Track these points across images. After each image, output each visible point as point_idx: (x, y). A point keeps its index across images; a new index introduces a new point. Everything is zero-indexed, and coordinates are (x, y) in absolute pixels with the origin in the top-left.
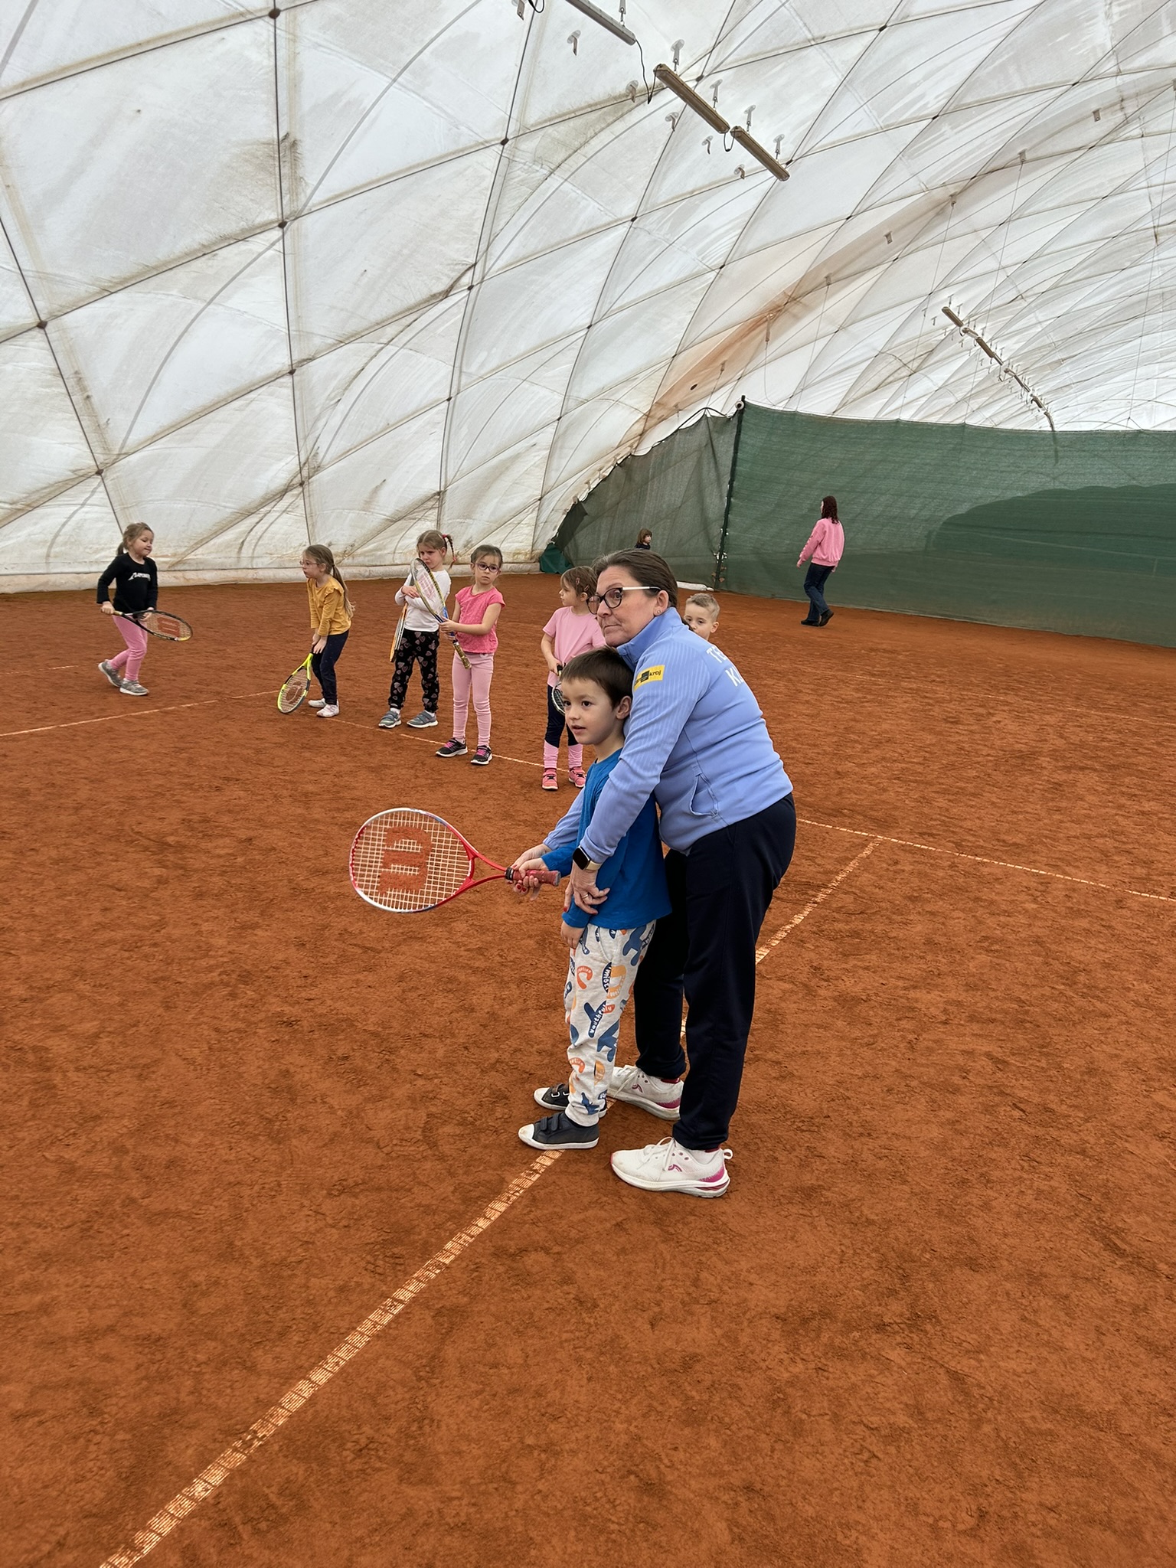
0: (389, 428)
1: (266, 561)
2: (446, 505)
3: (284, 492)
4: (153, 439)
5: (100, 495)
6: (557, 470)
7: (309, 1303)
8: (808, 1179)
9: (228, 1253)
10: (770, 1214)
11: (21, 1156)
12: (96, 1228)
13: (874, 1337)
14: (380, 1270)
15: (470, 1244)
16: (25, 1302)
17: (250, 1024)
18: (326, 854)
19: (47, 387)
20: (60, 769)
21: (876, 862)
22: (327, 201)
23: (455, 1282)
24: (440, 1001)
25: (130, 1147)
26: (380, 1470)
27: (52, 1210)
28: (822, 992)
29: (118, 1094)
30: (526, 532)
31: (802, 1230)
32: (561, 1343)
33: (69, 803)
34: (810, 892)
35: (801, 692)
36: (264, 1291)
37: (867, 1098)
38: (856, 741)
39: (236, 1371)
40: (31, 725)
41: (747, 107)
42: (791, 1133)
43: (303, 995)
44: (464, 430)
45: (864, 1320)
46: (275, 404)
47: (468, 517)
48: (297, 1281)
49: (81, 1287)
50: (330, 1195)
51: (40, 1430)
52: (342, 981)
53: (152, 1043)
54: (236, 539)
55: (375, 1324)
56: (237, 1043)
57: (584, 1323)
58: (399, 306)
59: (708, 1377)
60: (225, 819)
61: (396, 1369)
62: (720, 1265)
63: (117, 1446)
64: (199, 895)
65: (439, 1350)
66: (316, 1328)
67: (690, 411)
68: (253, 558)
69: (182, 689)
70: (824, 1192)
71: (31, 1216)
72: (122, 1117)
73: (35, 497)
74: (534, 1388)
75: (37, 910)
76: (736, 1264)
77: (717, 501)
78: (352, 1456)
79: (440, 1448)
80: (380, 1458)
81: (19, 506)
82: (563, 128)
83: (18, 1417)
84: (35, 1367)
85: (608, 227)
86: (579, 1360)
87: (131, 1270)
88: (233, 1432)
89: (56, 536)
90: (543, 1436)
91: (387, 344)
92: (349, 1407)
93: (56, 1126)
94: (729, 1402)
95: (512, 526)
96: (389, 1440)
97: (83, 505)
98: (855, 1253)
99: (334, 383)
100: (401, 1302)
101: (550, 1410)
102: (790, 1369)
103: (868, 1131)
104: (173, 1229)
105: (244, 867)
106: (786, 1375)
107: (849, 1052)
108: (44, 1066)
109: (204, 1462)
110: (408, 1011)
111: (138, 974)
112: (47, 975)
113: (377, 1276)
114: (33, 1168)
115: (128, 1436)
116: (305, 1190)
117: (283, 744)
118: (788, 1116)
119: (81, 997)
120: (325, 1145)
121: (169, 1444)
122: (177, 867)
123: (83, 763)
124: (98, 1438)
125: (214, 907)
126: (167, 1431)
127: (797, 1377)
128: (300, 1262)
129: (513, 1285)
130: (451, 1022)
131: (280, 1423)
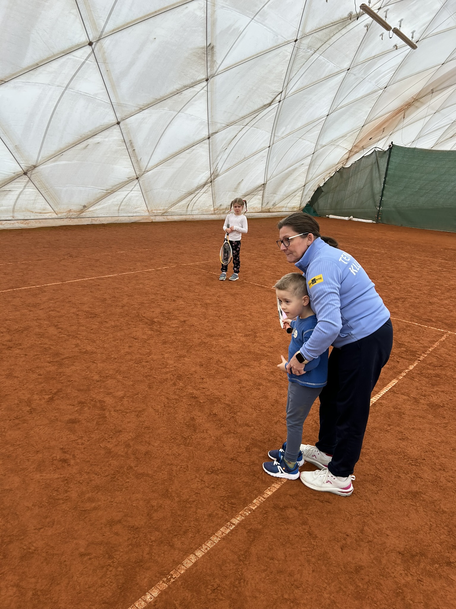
0: (245, 159)
1: (196, 212)
2: (266, 189)
3: (204, 185)
4: (157, 165)
5: (138, 187)
6: (312, 174)
7: (197, 520)
8: (415, 488)
9: (166, 494)
10: (397, 503)
11: (92, 445)
12: (117, 477)
13: (445, 568)
14: (226, 509)
15: (264, 501)
16: (89, 506)
17: (180, 397)
18: (213, 329)
19: (120, 146)
20: (118, 291)
21: (447, 343)
22: (225, 69)
23: (257, 518)
24: (255, 393)
25: (131, 445)
26: (221, 600)
27: (101, 468)
28: (422, 401)
29: (129, 422)
30: (298, 199)
31: (411, 512)
32: (301, 552)
33: (120, 304)
34: (417, 355)
35: (414, 266)
36: (179, 513)
37: (443, 452)
38: (439, 289)
39: (166, 547)
40: (109, 274)
41: (399, 19)
42: (407, 465)
43: (201, 386)
44: (275, 159)
45: (441, 559)
46: (202, 151)
47: (275, 193)
48: (192, 510)
49: (109, 502)
50: (207, 473)
51: (89, 562)
52: (216, 381)
53: (143, 402)
54: (186, 203)
55: (223, 533)
56: (175, 405)
57: (311, 544)
58: (251, 110)
59: (367, 577)
60: (176, 313)
61: (230, 555)
62: (373, 524)
63: (118, 573)
64: (165, 343)
65: (248, 548)
66: (198, 531)
67: (369, 149)
68: (192, 210)
69: (164, 261)
70: (422, 495)
71: (93, 470)
72: (130, 432)
73: (115, 188)
74: (289, 572)
75: (105, 346)
76: (380, 525)
77: (379, 186)
78: (211, 592)
79: (247, 594)
80: (222, 595)
81: (109, 191)
82: (320, 33)
83: (82, 555)
84: (90, 534)
85: (338, 73)
86: (309, 561)
87: (129, 497)
88: (163, 574)
89: (121, 203)
90: (292, 595)
91: (246, 126)
92: (210, 569)
93: (105, 434)
94: (376, 591)
95: (292, 197)
96: (226, 587)
97: (131, 191)
98: (437, 526)
99: (225, 142)
100: (234, 524)
101: (295, 583)
102: (405, 579)
103: (443, 468)
104: (145, 481)
105: (182, 332)
106: (403, 581)
107: (434, 430)
108: (103, 409)
109: (151, 585)
110: (242, 396)
111: (139, 373)
112: (107, 372)
113: (225, 511)
114: (96, 450)
115: (123, 570)
116: (198, 470)
117: (199, 284)
118: (406, 457)
119: (118, 381)
120: (207, 451)
121: (138, 575)
122: (157, 331)
123: (126, 289)
124: (111, 569)
125: (170, 348)
126: (137, 569)
127: (409, 583)
128: (194, 501)
129: (281, 522)
130: (259, 403)
131: (182, 572)
